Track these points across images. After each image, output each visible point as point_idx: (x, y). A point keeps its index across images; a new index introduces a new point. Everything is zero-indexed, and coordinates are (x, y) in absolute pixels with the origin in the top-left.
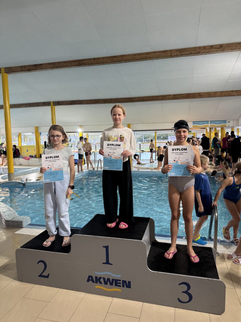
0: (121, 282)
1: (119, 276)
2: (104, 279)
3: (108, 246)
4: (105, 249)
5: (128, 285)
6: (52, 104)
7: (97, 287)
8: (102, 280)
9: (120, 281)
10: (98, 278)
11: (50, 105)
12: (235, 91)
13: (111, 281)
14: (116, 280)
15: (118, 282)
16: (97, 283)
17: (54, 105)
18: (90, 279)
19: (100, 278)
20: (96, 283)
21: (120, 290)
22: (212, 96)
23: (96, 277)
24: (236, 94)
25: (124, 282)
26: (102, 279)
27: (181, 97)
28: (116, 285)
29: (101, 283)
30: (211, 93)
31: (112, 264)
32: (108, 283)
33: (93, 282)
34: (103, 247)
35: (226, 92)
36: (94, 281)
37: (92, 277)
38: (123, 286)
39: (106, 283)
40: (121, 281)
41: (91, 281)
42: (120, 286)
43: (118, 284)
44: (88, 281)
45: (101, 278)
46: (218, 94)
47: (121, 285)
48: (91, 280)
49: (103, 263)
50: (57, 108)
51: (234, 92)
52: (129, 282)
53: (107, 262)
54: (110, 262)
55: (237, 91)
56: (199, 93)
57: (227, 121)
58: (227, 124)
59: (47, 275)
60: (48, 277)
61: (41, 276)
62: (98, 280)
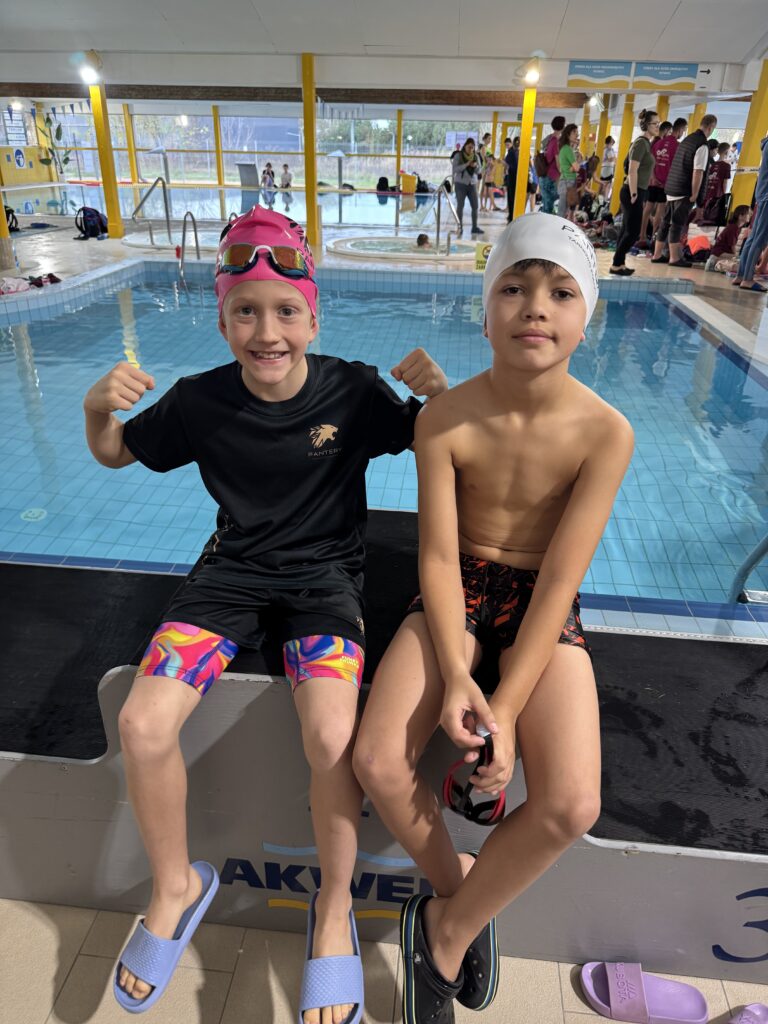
0: (414, 886)
1: (407, 863)
2: (317, 872)
8: (305, 880)
10: (282, 870)
13: (357, 882)
14: (385, 881)
15: (396, 884)
16: (279, 887)
20: (270, 888)
23: (271, 867)
26: (306, 872)
28: (384, 897)
29: (298, 888)
33: (255, 883)
36: (259, 880)
37: (247, 866)
40: (416, 880)
41: (245, 882)
44: (225, 881)
48: (239, 877)
57: (700, 68)
58: (700, 81)
62: (282, 878)
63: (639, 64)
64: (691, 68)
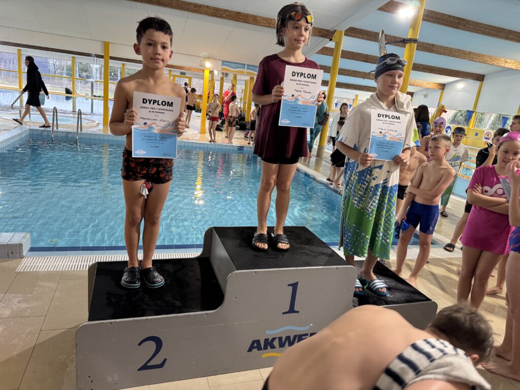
1: (307, 328)
2: (280, 339)
3: (297, 283)
4: (291, 288)
7: (264, 356)
8: (276, 343)
9: (307, 335)
10: (270, 340)
13: (292, 339)
14: (301, 336)
15: (303, 338)
16: (267, 349)
18: (255, 345)
19: (274, 339)
20: (264, 349)
23: (266, 340)
26: (277, 340)
27: (226, 15)
29: (273, 347)
31: (298, 312)
32: (287, 344)
33: (259, 348)
34: (289, 285)
36: (261, 347)
37: (258, 342)
39: (282, 345)
40: (309, 335)
41: (256, 349)
44: (250, 350)
45: (276, 338)
48: (255, 348)
49: (283, 313)
53: (292, 310)
54: (296, 309)
59: (159, 362)
60: (161, 366)
61: (145, 367)
62: (269, 344)
63: (248, 65)
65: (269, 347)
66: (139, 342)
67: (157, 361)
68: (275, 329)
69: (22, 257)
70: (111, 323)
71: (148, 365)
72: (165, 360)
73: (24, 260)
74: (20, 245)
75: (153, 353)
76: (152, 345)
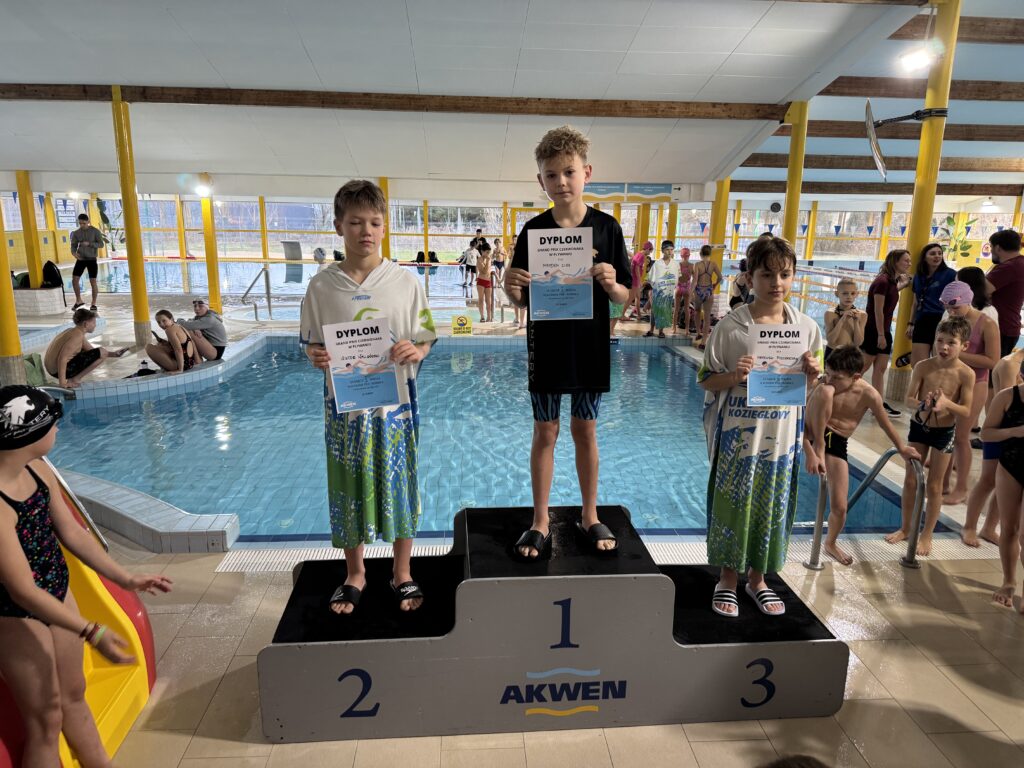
0: (601, 687)
1: (597, 672)
3: (569, 600)
4: (560, 607)
5: (616, 690)
6: (117, 95)
7: (528, 712)
8: (546, 693)
9: (597, 684)
10: (535, 688)
11: (111, 100)
12: (720, 104)
13: (572, 689)
14: (586, 686)
15: (592, 688)
16: (532, 701)
17: (124, 99)
18: (512, 694)
19: (542, 687)
20: (527, 701)
21: (595, 708)
22: (659, 113)
23: (529, 688)
24: (724, 114)
25: (608, 685)
26: (547, 688)
28: (585, 697)
29: (542, 699)
30: (658, 103)
31: (577, 646)
32: (564, 696)
33: (520, 700)
34: (556, 603)
35: (698, 104)
36: (522, 698)
37: (516, 689)
38: (605, 696)
39: (556, 697)
40: (601, 684)
41: (514, 701)
42: (597, 698)
43: (591, 694)
44: (505, 700)
45: (545, 685)
46: (677, 110)
47: (600, 694)
48: (512, 698)
49: (552, 647)
50: (137, 111)
51: (717, 110)
52: (623, 684)
53: (565, 642)
54: (572, 641)
55: (726, 104)
56: (626, 103)
57: (673, 187)
58: (674, 195)
59: (370, 708)
60: (373, 713)
61: (350, 713)
62: (534, 694)
63: (630, 185)
64: (667, 187)
65: (535, 699)
66: (339, 675)
67: (366, 705)
68: (541, 671)
69: (225, 551)
70: (300, 647)
71: (355, 709)
72: (377, 705)
73: (228, 555)
74: (223, 533)
75: (359, 693)
76: (356, 683)
